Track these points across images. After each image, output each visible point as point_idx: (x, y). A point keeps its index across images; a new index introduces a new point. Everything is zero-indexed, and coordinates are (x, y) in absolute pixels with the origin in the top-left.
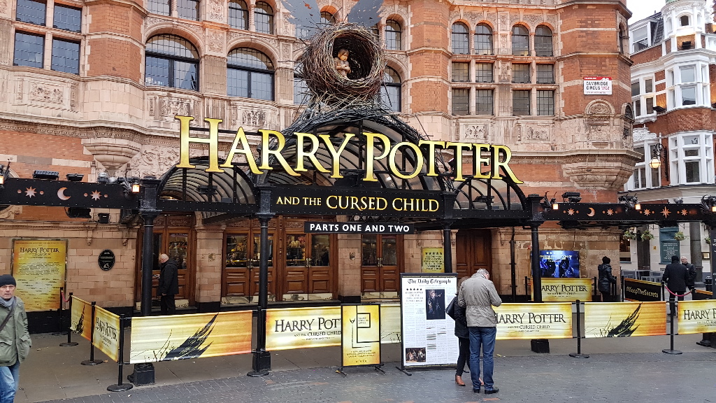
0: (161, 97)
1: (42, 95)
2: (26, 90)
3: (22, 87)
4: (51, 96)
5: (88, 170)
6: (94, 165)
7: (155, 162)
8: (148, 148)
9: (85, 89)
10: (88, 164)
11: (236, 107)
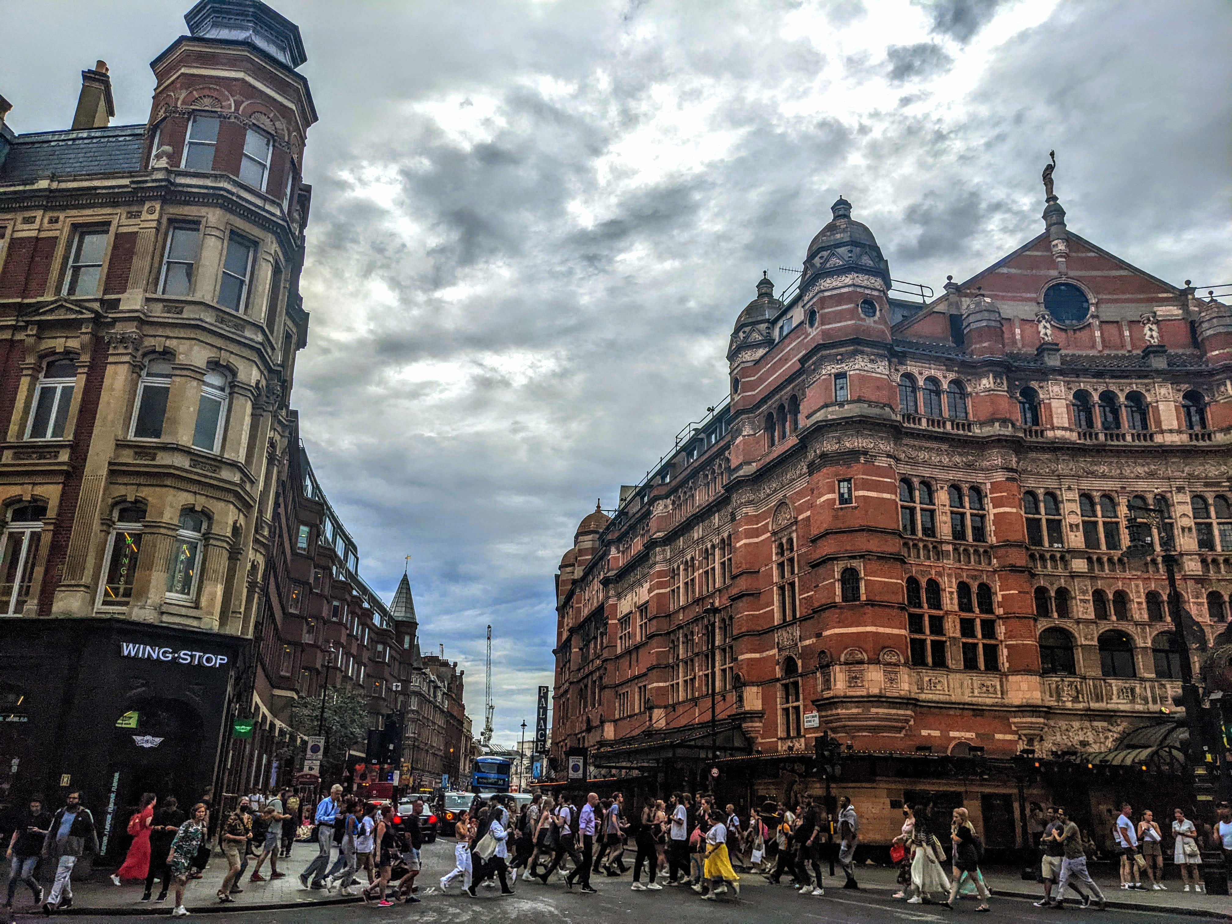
0: (1057, 682)
1: (985, 688)
2: (975, 685)
3: (972, 684)
4: (990, 689)
5: (1016, 742)
6: (1020, 738)
7: (1058, 734)
8: (1052, 723)
9: (1007, 680)
10: (1016, 737)
11: (1110, 685)
